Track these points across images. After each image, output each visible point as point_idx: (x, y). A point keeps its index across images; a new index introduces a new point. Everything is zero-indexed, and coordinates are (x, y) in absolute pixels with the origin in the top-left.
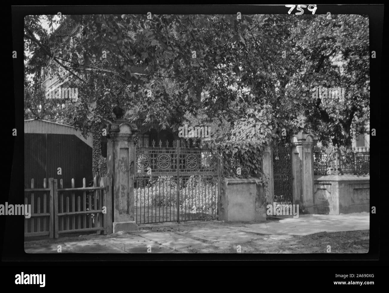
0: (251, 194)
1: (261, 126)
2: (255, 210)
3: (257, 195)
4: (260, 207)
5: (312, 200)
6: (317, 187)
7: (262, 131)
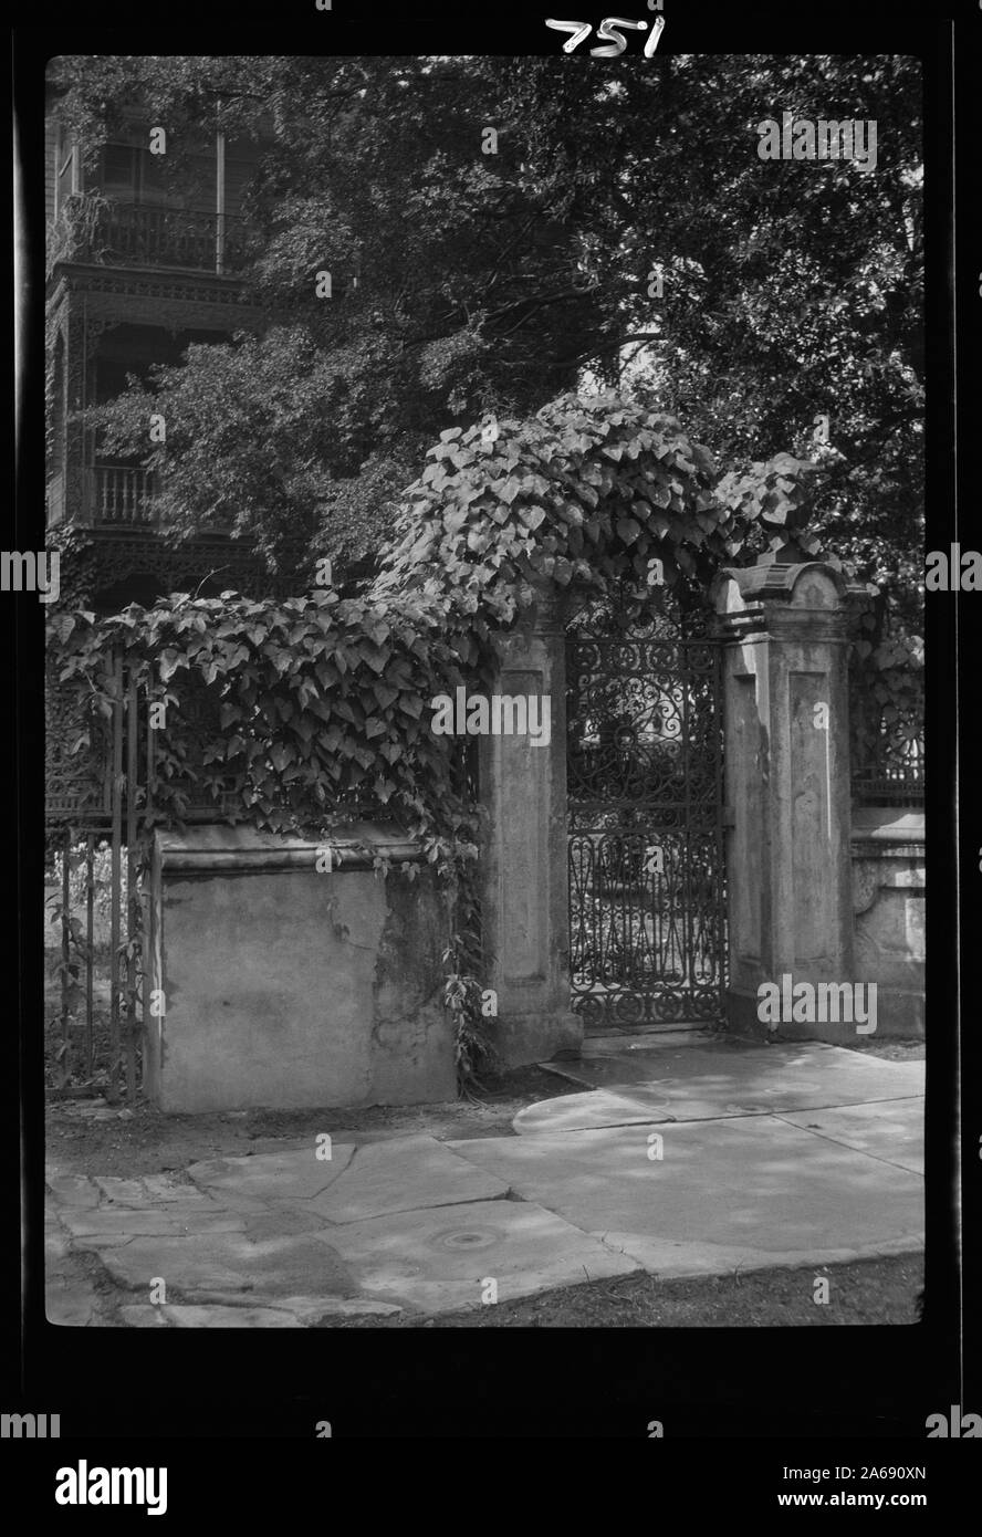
0: (339, 932)
1: (476, 510)
2: (374, 1033)
3: (387, 938)
4: (412, 1018)
5: (838, 960)
6: (874, 880)
7: (474, 541)
